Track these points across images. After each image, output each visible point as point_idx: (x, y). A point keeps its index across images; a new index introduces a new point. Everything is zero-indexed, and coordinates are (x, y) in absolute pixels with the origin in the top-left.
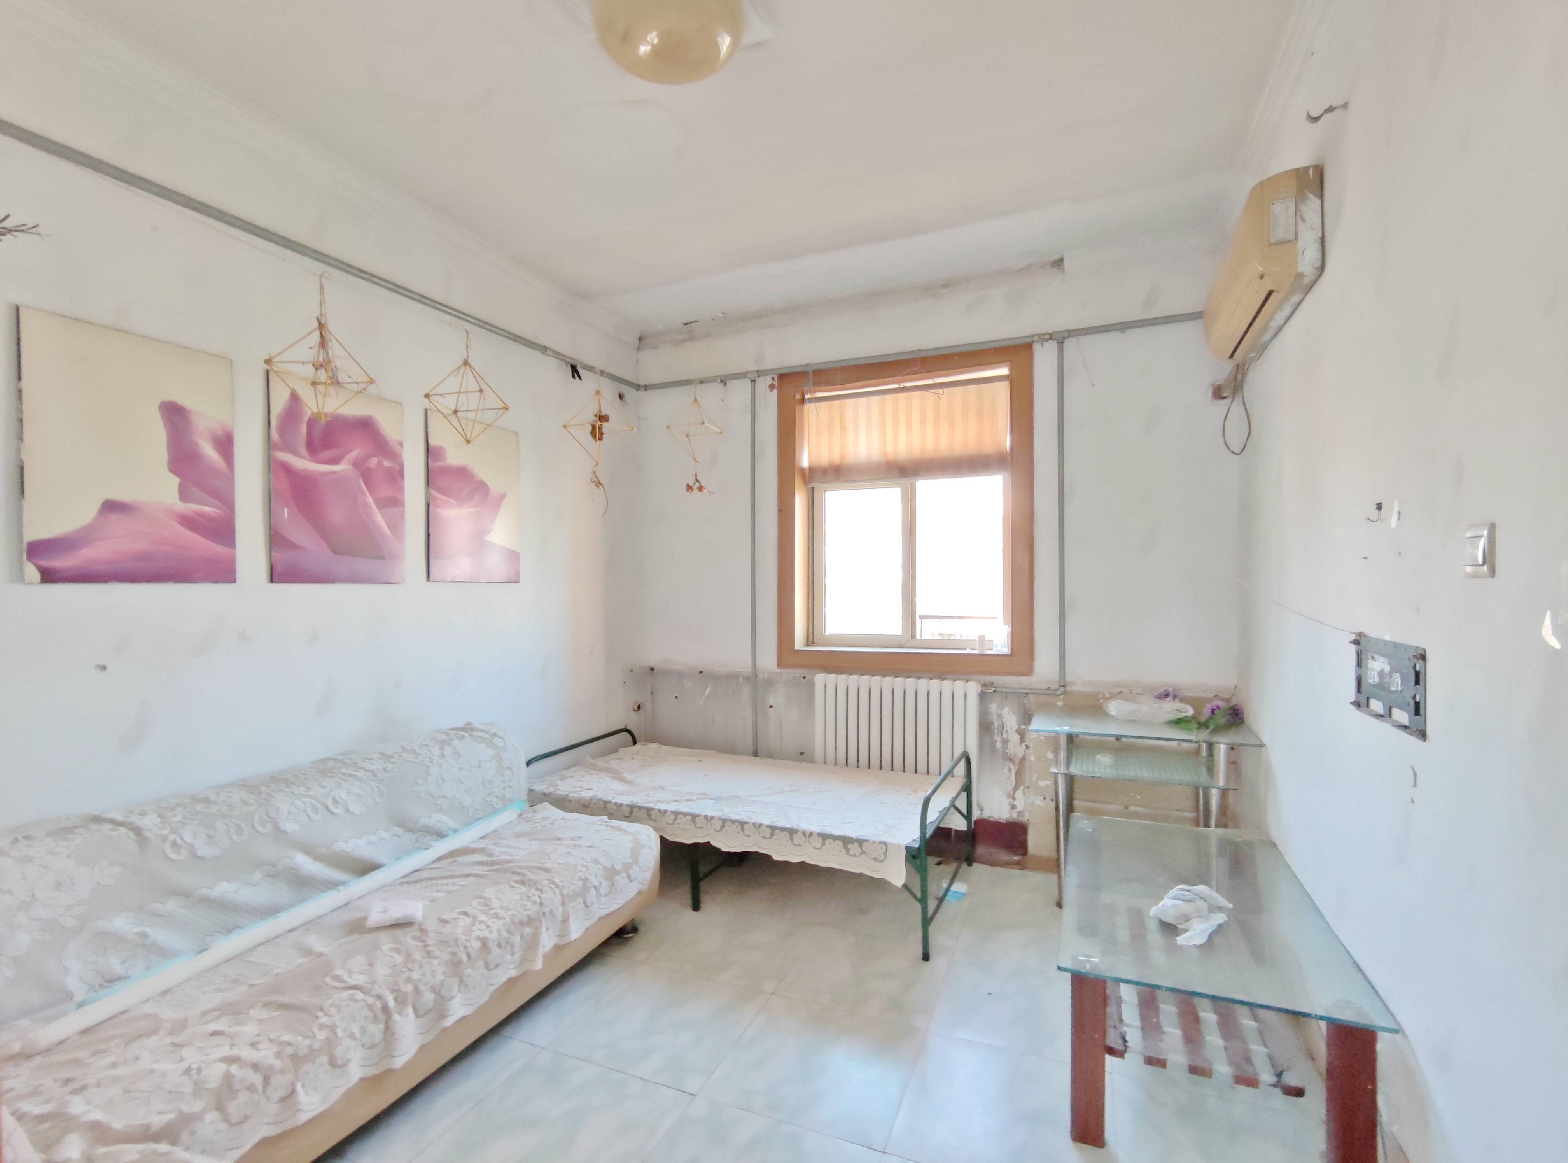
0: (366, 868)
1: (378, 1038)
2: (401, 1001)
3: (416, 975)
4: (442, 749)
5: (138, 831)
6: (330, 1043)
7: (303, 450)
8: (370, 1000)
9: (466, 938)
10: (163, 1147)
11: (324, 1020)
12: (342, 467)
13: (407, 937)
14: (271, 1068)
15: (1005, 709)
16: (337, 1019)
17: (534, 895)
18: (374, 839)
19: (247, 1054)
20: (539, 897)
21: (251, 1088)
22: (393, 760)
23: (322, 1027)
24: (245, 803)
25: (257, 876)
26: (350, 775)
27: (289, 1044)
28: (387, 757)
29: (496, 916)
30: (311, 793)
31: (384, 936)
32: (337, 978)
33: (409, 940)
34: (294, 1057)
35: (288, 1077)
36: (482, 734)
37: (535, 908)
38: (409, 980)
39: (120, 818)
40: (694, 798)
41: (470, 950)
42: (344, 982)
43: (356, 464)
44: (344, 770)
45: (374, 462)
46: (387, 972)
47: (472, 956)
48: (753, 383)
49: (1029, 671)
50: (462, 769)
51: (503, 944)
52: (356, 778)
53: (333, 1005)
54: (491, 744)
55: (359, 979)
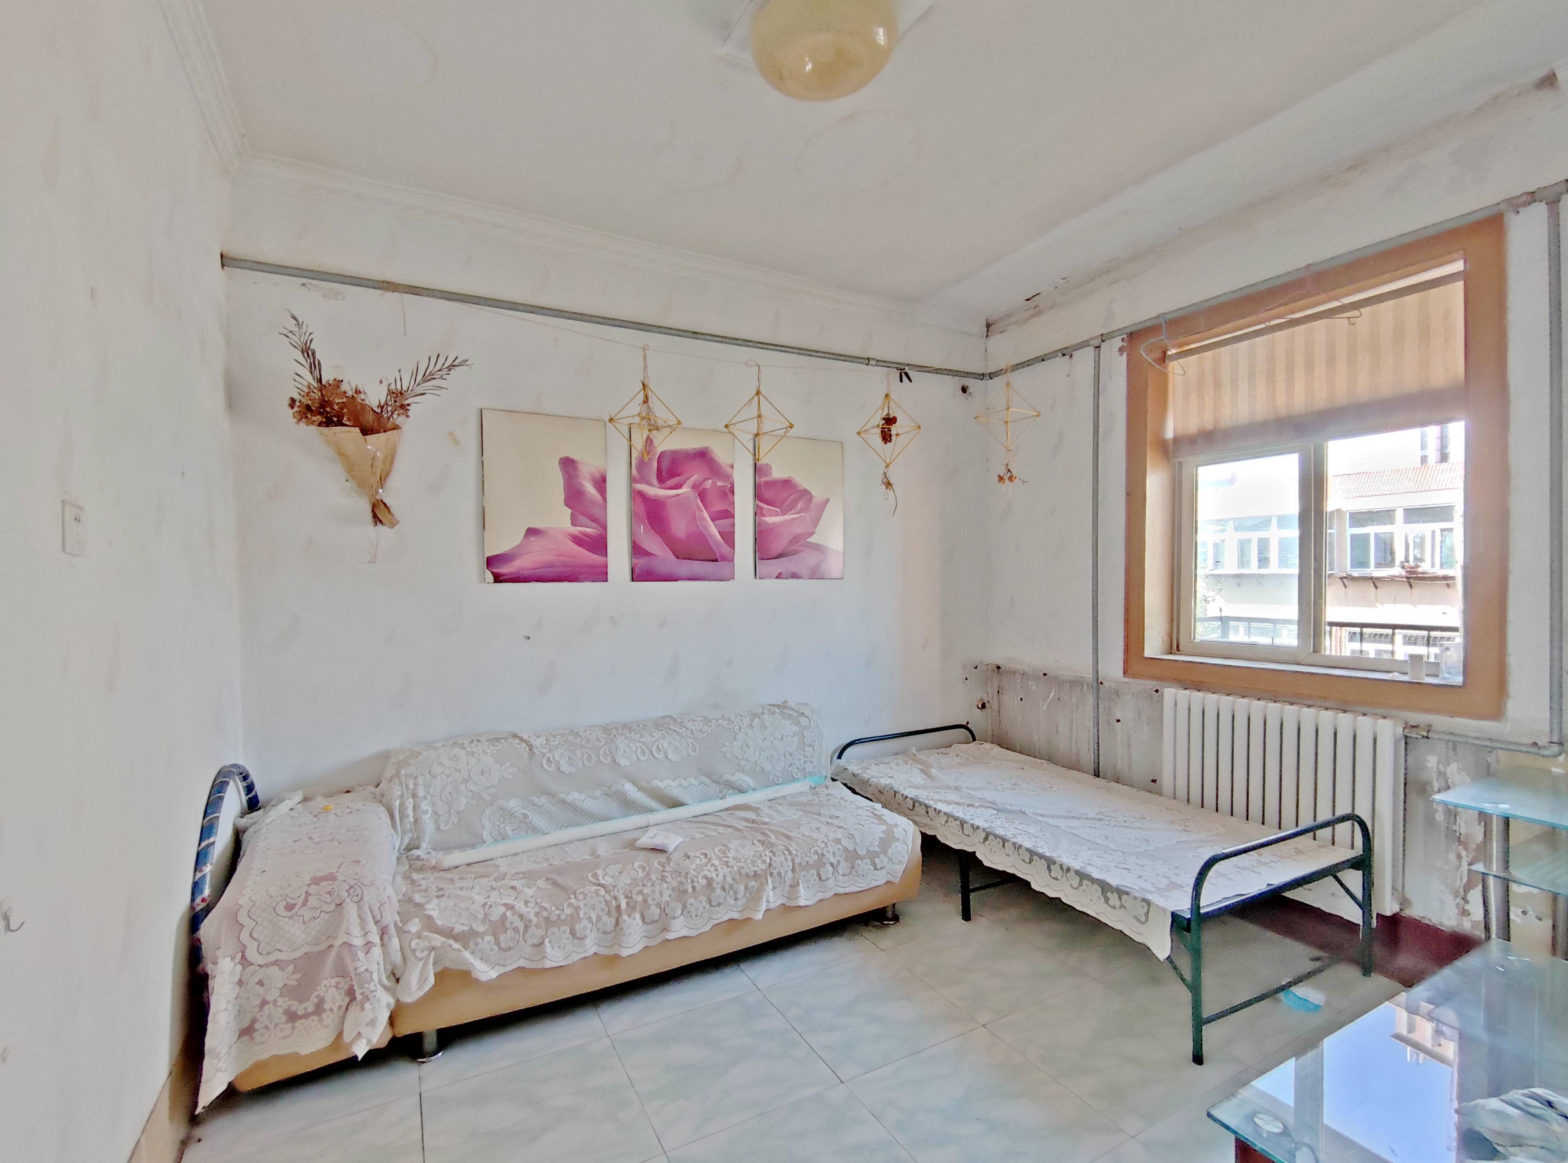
0: (676, 804)
1: (610, 927)
2: (632, 907)
3: (646, 891)
4: (752, 721)
5: (531, 747)
6: (573, 919)
7: (654, 481)
8: (608, 898)
9: (697, 874)
10: (456, 946)
11: (573, 901)
12: (685, 490)
13: (656, 860)
14: (530, 921)
15: (1452, 765)
16: (582, 904)
17: (766, 855)
18: (685, 783)
19: (520, 906)
20: (770, 859)
21: (516, 930)
22: (709, 724)
23: (570, 905)
24: (598, 739)
25: (598, 793)
26: (674, 730)
27: (546, 909)
28: (706, 720)
29: (727, 864)
30: (643, 740)
31: (643, 854)
32: (595, 876)
33: (656, 863)
34: (547, 919)
35: (541, 932)
36: (791, 712)
37: (763, 867)
38: (640, 892)
39: (525, 737)
40: (977, 804)
41: (696, 884)
42: (598, 880)
43: (694, 487)
44: (672, 727)
45: (708, 484)
46: (629, 881)
47: (697, 889)
48: (1097, 350)
49: (1497, 713)
50: (765, 739)
51: (727, 887)
52: (678, 733)
53: (583, 893)
54: (797, 723)
55: (608, 881)
